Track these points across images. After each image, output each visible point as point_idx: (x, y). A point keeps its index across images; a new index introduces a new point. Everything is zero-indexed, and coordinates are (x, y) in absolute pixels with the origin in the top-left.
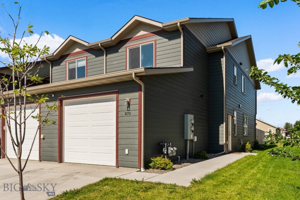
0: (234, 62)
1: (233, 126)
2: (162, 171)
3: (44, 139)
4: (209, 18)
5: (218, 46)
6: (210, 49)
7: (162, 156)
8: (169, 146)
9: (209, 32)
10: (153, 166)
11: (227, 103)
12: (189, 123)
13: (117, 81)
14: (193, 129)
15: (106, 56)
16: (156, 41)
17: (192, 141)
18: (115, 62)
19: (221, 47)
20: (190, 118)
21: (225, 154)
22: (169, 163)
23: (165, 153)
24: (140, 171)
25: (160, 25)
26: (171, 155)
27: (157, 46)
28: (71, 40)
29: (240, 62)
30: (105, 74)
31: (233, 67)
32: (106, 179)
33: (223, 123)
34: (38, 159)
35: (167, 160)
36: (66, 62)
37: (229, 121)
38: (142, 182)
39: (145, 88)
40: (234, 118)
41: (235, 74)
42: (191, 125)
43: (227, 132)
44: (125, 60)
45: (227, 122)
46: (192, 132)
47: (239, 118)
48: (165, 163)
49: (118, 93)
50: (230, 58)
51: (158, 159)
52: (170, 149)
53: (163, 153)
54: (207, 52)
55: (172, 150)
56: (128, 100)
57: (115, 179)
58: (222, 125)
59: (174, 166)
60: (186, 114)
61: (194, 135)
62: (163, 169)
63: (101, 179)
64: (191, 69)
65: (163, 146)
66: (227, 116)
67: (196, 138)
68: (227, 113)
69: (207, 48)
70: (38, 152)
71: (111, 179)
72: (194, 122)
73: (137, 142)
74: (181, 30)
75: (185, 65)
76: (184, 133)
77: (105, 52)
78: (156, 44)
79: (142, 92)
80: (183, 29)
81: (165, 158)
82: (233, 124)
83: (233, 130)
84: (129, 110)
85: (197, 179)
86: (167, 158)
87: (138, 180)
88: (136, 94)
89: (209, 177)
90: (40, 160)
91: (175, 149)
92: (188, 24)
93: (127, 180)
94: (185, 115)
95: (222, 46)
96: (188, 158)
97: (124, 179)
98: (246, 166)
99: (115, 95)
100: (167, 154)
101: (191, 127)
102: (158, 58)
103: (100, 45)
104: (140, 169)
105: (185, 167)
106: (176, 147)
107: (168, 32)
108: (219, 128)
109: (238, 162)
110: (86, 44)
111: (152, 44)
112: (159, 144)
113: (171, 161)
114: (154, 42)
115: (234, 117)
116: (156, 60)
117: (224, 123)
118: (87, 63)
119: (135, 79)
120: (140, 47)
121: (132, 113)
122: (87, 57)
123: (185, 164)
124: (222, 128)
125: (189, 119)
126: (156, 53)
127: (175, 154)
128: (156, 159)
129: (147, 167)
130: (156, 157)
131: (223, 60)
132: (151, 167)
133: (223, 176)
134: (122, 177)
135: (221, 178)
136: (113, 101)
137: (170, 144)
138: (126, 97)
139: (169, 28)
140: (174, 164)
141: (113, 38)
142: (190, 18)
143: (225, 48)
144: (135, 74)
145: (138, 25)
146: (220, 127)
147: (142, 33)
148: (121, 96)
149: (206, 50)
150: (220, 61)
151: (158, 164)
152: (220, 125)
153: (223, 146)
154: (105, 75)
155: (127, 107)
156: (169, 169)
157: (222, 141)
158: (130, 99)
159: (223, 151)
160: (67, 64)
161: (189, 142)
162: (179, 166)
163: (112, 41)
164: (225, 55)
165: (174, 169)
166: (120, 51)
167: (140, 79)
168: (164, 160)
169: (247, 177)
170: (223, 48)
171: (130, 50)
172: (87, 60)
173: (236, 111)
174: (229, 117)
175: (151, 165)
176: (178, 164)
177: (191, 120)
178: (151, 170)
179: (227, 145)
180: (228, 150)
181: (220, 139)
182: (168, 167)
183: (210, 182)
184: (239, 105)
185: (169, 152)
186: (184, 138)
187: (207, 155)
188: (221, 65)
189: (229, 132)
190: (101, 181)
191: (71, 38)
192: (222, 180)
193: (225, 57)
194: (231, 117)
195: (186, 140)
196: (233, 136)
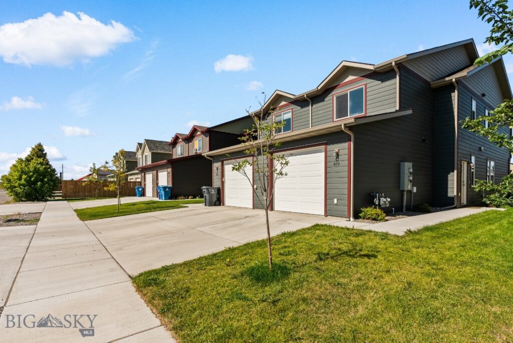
0: (471, 95)
1: (469, 175)
2: (373, 221)
3: (257, 189)
4: (434, 48)
5: (447, 79)
6: (434, 84)
7: (373, 206)
8: (381, 197)
9: (435, 64)
10: (363, 216)
11: (459, 147)
12: (406, 172)
13: (326, 133)
14: (411, 178)
15: (312, 106)
16: (366, 85)
17: (410, 192)
18: (322, 112)
19: (452, 80)
20: (408, 167)
21: (455, 208)
22: (381, 214)
23: (377, 203)
24: (350, 220)
25: (371, 68)
26: (384, 206)
27: (368, 90)
28: (277, 94)
29: (482, 92)
30: (311, 127)
31: (470, 101)
32: (317, 225)
33: (453, 171)
34: (251, 206)
35: (379, 211)
36: (272, 115)
37: (462, 169)
38: (353, 229)
39: (355, 138)
40: (472, 165)
41: (474, 109)
42: (409, 174)
43: (459, 182)
44: (331, 109)
45: (459, 170)
46: (410, 182)
47: (479, 164)
48: (376, 214)
49: (326, 144)
50: (465, 91)
51: (369, 209)
52: (383, 200)
53: (374, 204)
54: (432, 88)
55: (385, 201)
56: (337, 151)
57: (326, 225)
58: (451, 173)
59: (387, 218)
60: (403, 161)
61: (413, 186)
62: (374, 219)
63: (313, 225)
64: (410, 112)
65: (375, 197)
66: (459, 163)
67: (415, 189)
68: (459, 159)
69: (431, 83)
70: (252, 201)
71: (322, 225)
72: (413, 171)
73: (346, 192)
74: (396, 69)
75: (402, 107)
76: (400, 184)
77: (310, 102)
78: (366, 89)
79: (352, 143)
80: (398, 68)
81: (376, 208)
82: (469, 172)
83: (469, 179)
84: (338, 161)
85: (412, 229)
86: (379, 208)
87: (348, 227)
88: (346, 145)
89: (427, 229)
90: (254, 208)
91: (389, 200)
92: (406, 61)
93: (337, 227)
94: (402, 163)
95: (453, 78)
96: (404, 211)
97: (334, 226)
98: (482, 222)
99: (324, 147)
100: (379, 205)
101: (409, 176)
102: (368, 103)
103: (305, 96)
104: (350, 218)
105: (400, 219)
106: (389, 198)
107: (381, 73)
108: (447, 177)
109: (473, 217)
110: (292, 97)
111: (362, 88)
112: (370, 194)
113: (384, 213)
114: (364, 86)
115: (471, 163)
116: (366, 105)
117: (455, 171)
118: (292, 115)
119: (344, 130)
120: (347, 94)
121: (341, 163)
122: (292, 109)
123: (401, 216)
124: (453, 177)
125: (406, 168)
126: (366, 97)
127: (388, 205)
128: (366, 210)
129: (356, 217)
130: (367, 208)
131: (455, 96)
132: (360, 217)
133: (447, 230)
134: (332, 224)
135: (443, 231)
136: (321, 152)
137: (382, 194)
138: (334, 148)
139: (382, 69)
140: (387, 215)
141: (319, 88)
142: (408, 55)
143: (458, 81)
144: (345, 125)
145: (346, 71)
146: (449, 175)
147: (351, 78)
148: (330, 147)
149: (430, 85)
150: (451, 97)
151: (369, 215)
152: (449, 174)
153: (453, 198)
154: (310, 129)
155: (335, 158)
156: (381, 220)
157: (452, 192)
158: (339, 150)
159: (453, 204)
160: (274, 118)
161: (406, 193)
162: (393, 218)
163: (318, 90)
164: (457, 88)
165: (387, 220)
166: (326, 99)
167: (349, 130)
168: (375, 211)
169: (479, 232)
170: (454, 80)
171: (337, 98)
172: (292, 112)
173: (474, 155)
174: (462, 164)
175: (361, 215)
176: (392, 216)
177: (409, 169)
178: (361, 220)
179: (459, 198)
180: (461, 204)
181: (449, 190)
182: (380, 218)
183: (429, 233)
184: (480, 149)
185: (382, 202)
186: (400, 188)
187: (430, 208)
188: (451, 101)
189: (463, 182)
190: (312, 226)
191: (277, 92)
192: (444, 233)
193: (458, 91)
194: (466, 164)
195: (402, 191)
196: (469, 187)
